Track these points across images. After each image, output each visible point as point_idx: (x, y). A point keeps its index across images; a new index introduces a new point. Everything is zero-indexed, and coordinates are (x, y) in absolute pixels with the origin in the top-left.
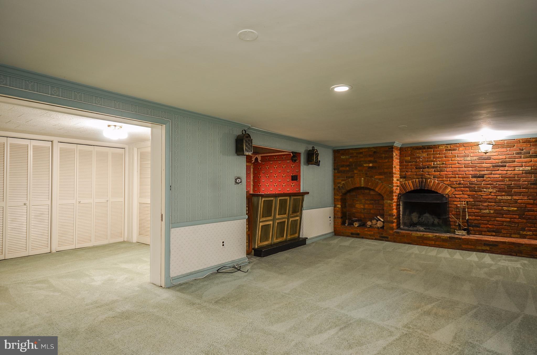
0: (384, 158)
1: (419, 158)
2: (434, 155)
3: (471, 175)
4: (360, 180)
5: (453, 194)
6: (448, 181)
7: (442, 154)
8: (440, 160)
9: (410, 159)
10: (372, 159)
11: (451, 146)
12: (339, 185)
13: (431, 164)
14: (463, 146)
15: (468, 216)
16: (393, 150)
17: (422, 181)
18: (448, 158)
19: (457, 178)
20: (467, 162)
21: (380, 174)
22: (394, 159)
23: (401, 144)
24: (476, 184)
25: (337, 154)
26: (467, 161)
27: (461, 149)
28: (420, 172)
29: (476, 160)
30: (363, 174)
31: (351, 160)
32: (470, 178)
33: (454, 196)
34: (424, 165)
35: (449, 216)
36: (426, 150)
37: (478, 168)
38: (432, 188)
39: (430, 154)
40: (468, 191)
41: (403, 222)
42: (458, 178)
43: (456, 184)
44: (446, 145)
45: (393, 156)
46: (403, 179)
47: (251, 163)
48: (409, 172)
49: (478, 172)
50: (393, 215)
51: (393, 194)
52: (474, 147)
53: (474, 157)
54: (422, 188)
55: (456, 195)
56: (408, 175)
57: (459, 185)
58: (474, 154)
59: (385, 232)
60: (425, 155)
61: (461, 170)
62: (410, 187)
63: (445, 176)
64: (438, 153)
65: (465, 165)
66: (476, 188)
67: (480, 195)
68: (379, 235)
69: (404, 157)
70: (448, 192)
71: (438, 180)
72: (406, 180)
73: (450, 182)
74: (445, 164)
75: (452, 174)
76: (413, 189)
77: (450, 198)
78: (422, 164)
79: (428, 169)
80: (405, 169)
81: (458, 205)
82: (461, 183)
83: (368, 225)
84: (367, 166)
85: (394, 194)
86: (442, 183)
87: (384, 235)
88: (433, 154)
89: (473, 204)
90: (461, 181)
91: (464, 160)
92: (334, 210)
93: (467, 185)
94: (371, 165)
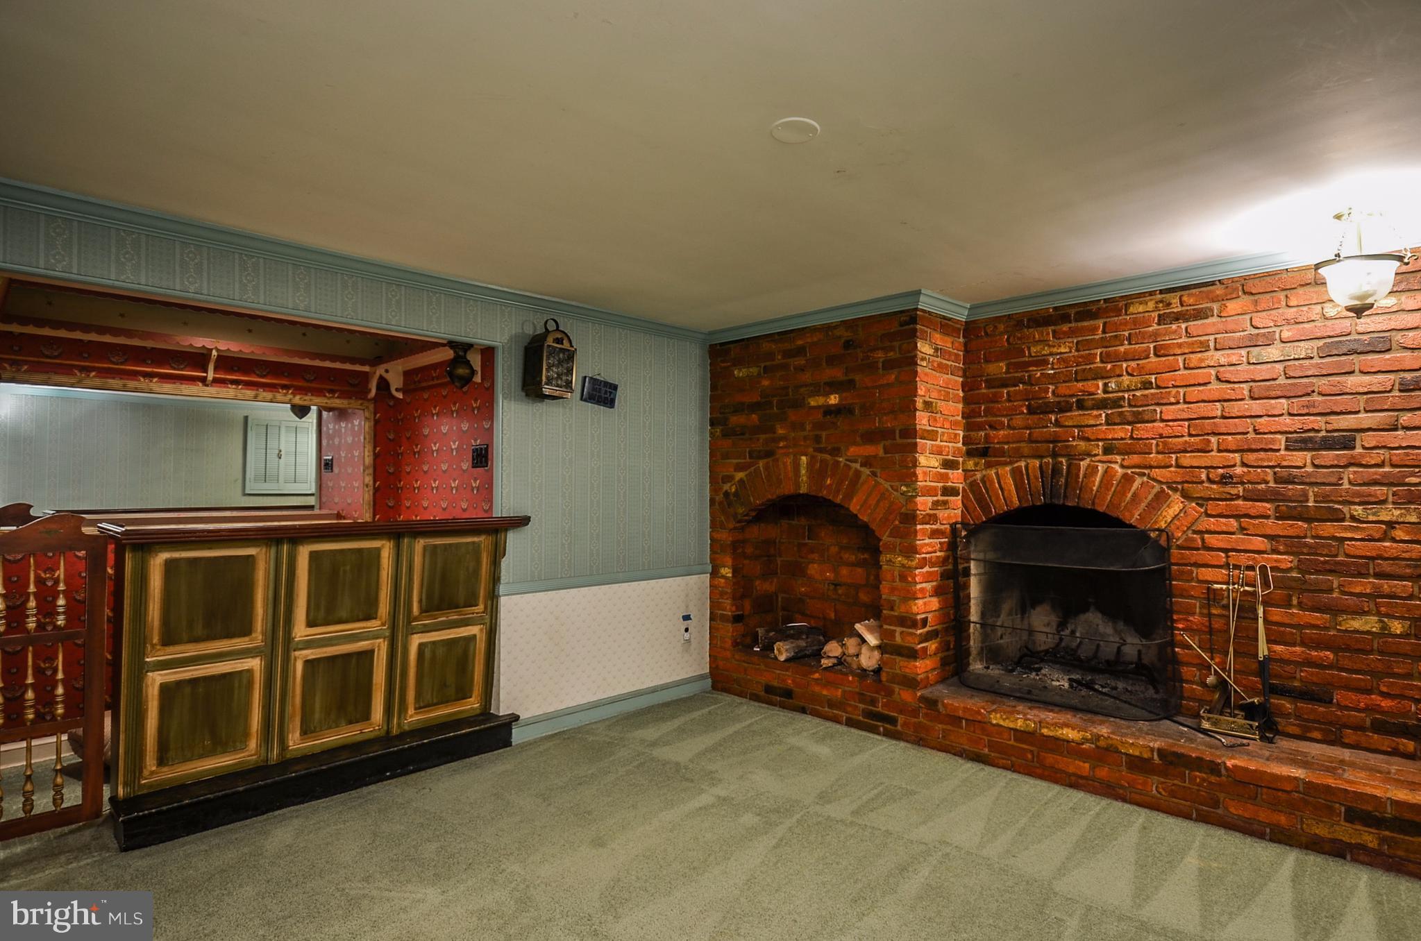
0: (880, 365)
1: (1042, 362)
2: (1106, 347)
3: (1282, 438)
4: (797, 466)
5: (1195, 532)
6: (1171, 466)
7: (1143, 338)
8: (1133, 369)
9: (1006, 373)
10: (837, 373)
11: (1185, 298)
12: (726, 487)
13: (1093, 390)
14: (1245, 293)
15: (1269, 641)
16: (915, 330)
17: (1053, 470)
18: (1172, 358)
19: (1213, 453)
20: (1263, 372)
21: (870, 437)
22: (919, 369)
23: (968, 306)
24: (1313, 480)
25: (723, 362)
26: (1264, 366)
27: (1233, 306)
28: (1047, 427)
29: (1312, 358)
30: (805, 438)
31: (766, 383)
32: (1279, 450)
33: (1199, 541)
34: (1065, 396)
35: (1173, 635)
36: (1073, 325)
37: (1320, 398)
38: (1097, 501)
39: (1089, 345)
40: (1267, 517)
41: (982, 649)
42: (1219, 451)
43: (1210, 480)
44: (1159, 297)
45: (916, 356)
46: (977, 460)
47: (365, 399)
48: (1003, 428)
49: (1319, 418)
50: (916, 620)
51: (916, 525)
52: (1301, 291)
53: (1302, 344)
54: (1056, 501)
55: (1206, 536)
56: (998, 443)
57: (1226, 484)
58: (1298, 330)
59: (883, 694)
60: (1067, 350)
61: (1235, 412)
62: (1003, 495)
63: (1157, 445)
64: (1126, 334)
65: (1252, 384)
66: (1312, 499)
67: (1334, 538)
68: (862, 706)
69: (979, 362)
70: (1169, 520)
71: (1125, 463)
72: (989, 466)
73: (1178, 470)
74: (1158, 387)
75: (1190, 435)
76: (1016, 503)
77: (1180, 547)
78: (1053, 392)
79: (1081, 412)
80: (986, 416)
81: (1216, 586)
82: (1231, 477)
83: (829, 657)
84: (820, 404)
85: (919, 527)
86: (1144, 474)
87: (880, 709)
88: (1103, 343)
89: (1294, 584)
90: (1234, 466)
91: (1249, 363)
92: (711, 586)
93: (1263, 486)
94: (833, 400)
